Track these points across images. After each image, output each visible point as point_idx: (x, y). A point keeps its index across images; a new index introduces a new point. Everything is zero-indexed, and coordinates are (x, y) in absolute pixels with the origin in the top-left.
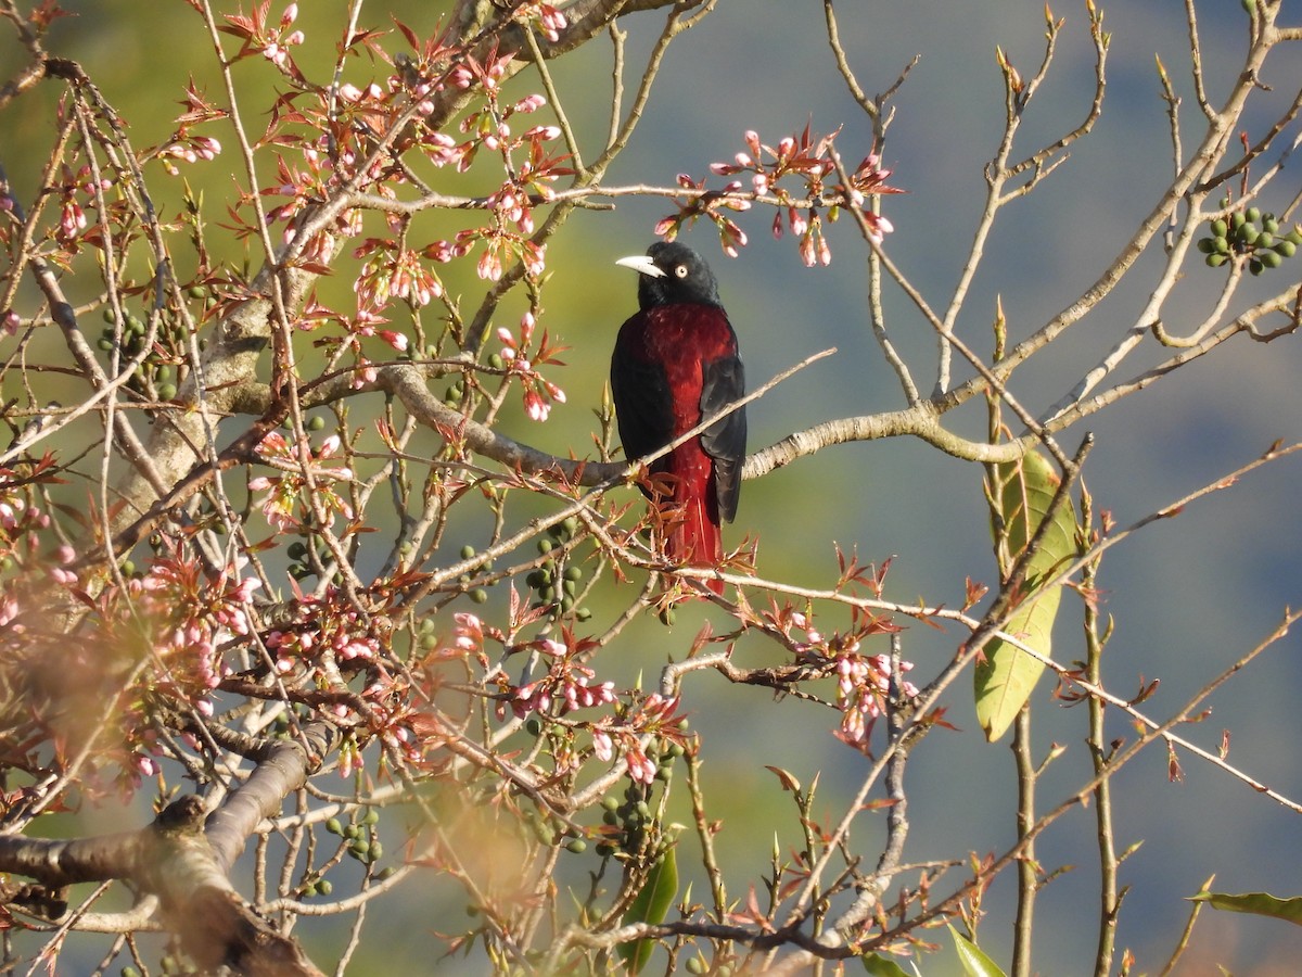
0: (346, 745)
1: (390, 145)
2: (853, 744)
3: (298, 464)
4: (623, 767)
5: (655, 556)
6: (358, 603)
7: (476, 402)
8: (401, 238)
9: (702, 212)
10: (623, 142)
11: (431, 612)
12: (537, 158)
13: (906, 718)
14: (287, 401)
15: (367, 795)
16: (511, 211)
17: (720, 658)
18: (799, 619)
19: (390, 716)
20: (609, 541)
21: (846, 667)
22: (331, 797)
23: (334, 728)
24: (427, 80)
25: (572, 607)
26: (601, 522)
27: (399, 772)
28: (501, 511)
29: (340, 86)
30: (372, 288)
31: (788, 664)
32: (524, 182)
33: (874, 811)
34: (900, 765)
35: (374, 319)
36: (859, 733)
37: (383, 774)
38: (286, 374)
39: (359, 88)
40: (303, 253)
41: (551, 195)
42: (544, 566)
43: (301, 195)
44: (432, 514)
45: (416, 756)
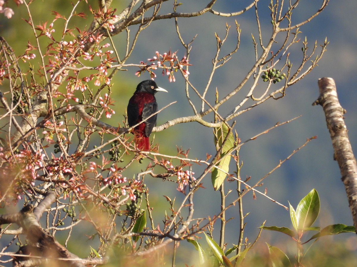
0: (65, 192)
1: (74, 55)
2: (181, 192)
3: (54, 128)
4: (128, 196)
5: (135, 148)
6: (68, 160)
7: (97, 113)
8: (77, 76)
9: (146, 70)
10: (129, 55)
11: (87, 160)
12: (108, 58)
13: (193, 185)
14: (51, 114)
15: (72, 203)
16: (102, 70)
17: (150, 172)
18: (168, 163)
19: (75, 185)
20: (125, 145)
21: (179, 173)
22: (63, 204)
23: (62, 188)
24: (83, 40)
25: (119, 159)
26: (123, 141)
27: (77, 198)
28: (103, 138)
29: (63, 42)
30: (70, 88)
31: (166, 173)
32: (105, 63)
33: (186, 207)
34: (192, 196)
35: (71, 95)
36: (182, 189)
37: (74, 199)
38: (51, 108)
39: (67, 42)
40: (55, 80)
41: (111, 66)
42: (113, 150)
43: (54, 67)
44: (86, 139)
45: (81, 195)
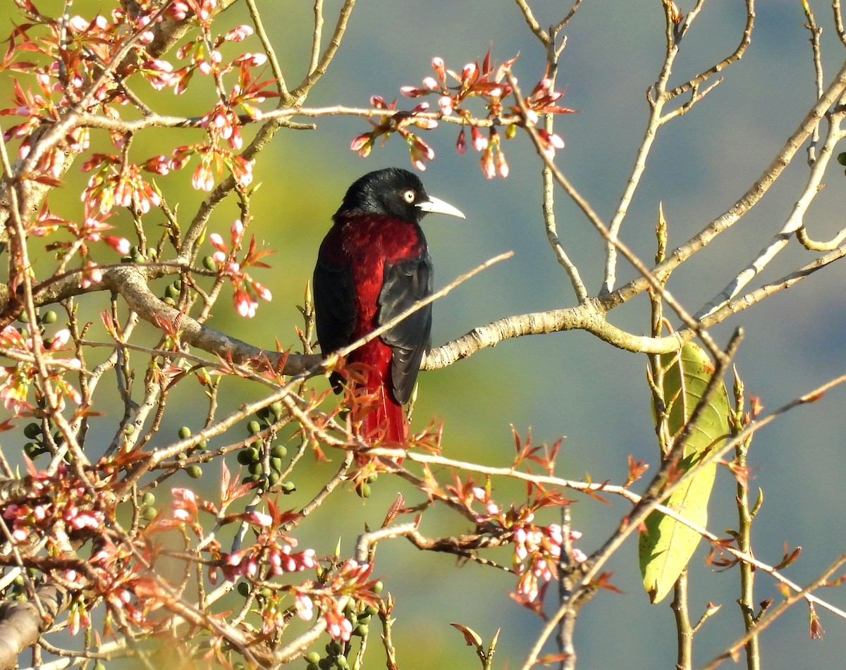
0: (75, 606)
1: (114, 70)
2: (528, 605)
3: (32, 354)
4: (322, 624)
5: (351, 437)
6: (86, 480)
7: (192, 299)
8: (124, 153)
9: (394, 130)
10: (324, 69)
11: (152, 485)
12: (245, 82)
13: (576, 581)
14: (23, 299)
15: (95, 649)
16: (222, 130)
17: (409, 527)
18: (479, 493)
19: (115, 580)
20: (310, 424)
21: (521, 536)
22: (62, 651)
23: (64, 591)
24: (147, 13)
25: (279, 482)
26: (304, 407)
27: (123, 630)
28: (214, 396)
29: (70, 18)
30: (98, 198)
31: (469, 533)
32: (234, 104)
33: (547, 665)
34: (570, 624)
35: (99, 225)
36: (533, 595)
37: (108, 632)
38: (21, 275)
39: (86, 20)
40: (37, 167)
41: (258, 115)
42: (254, 445)
43: (34, 116)
44: (152, 399)
45: (138, 616)
